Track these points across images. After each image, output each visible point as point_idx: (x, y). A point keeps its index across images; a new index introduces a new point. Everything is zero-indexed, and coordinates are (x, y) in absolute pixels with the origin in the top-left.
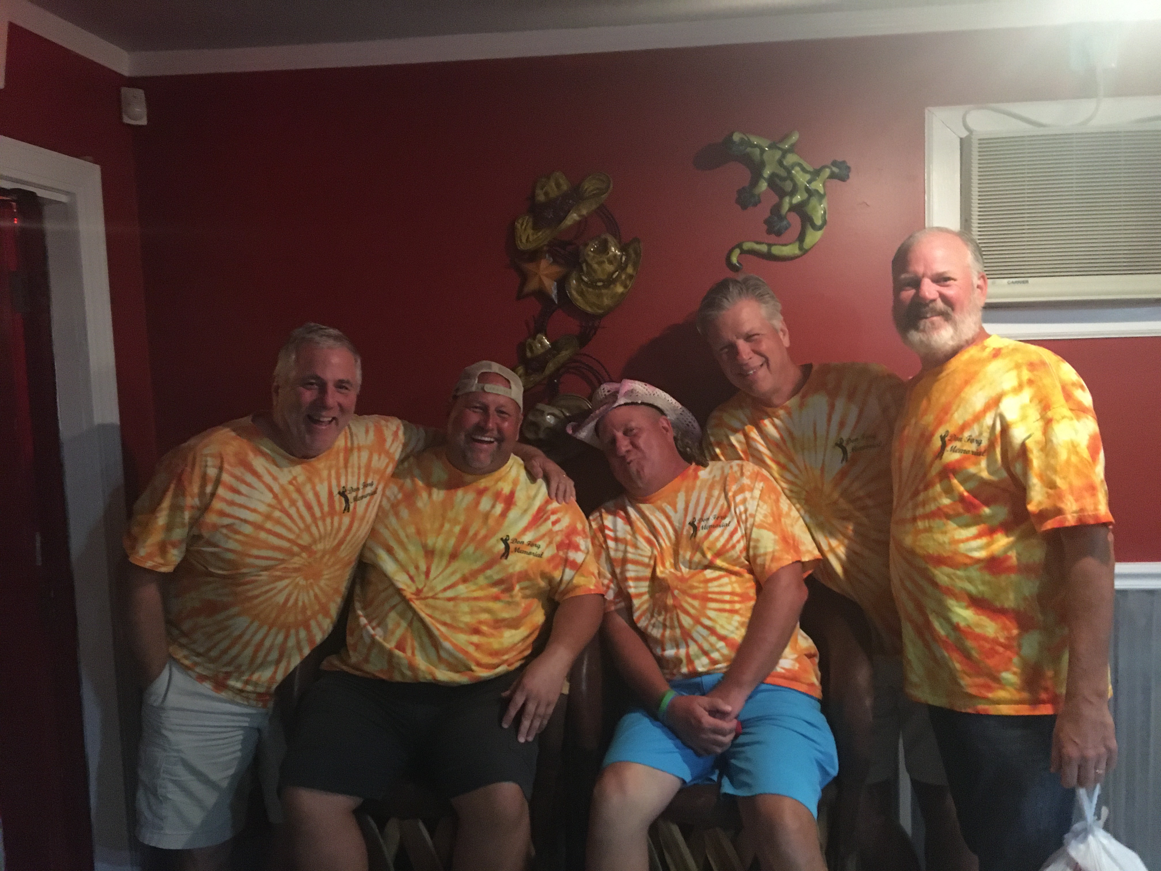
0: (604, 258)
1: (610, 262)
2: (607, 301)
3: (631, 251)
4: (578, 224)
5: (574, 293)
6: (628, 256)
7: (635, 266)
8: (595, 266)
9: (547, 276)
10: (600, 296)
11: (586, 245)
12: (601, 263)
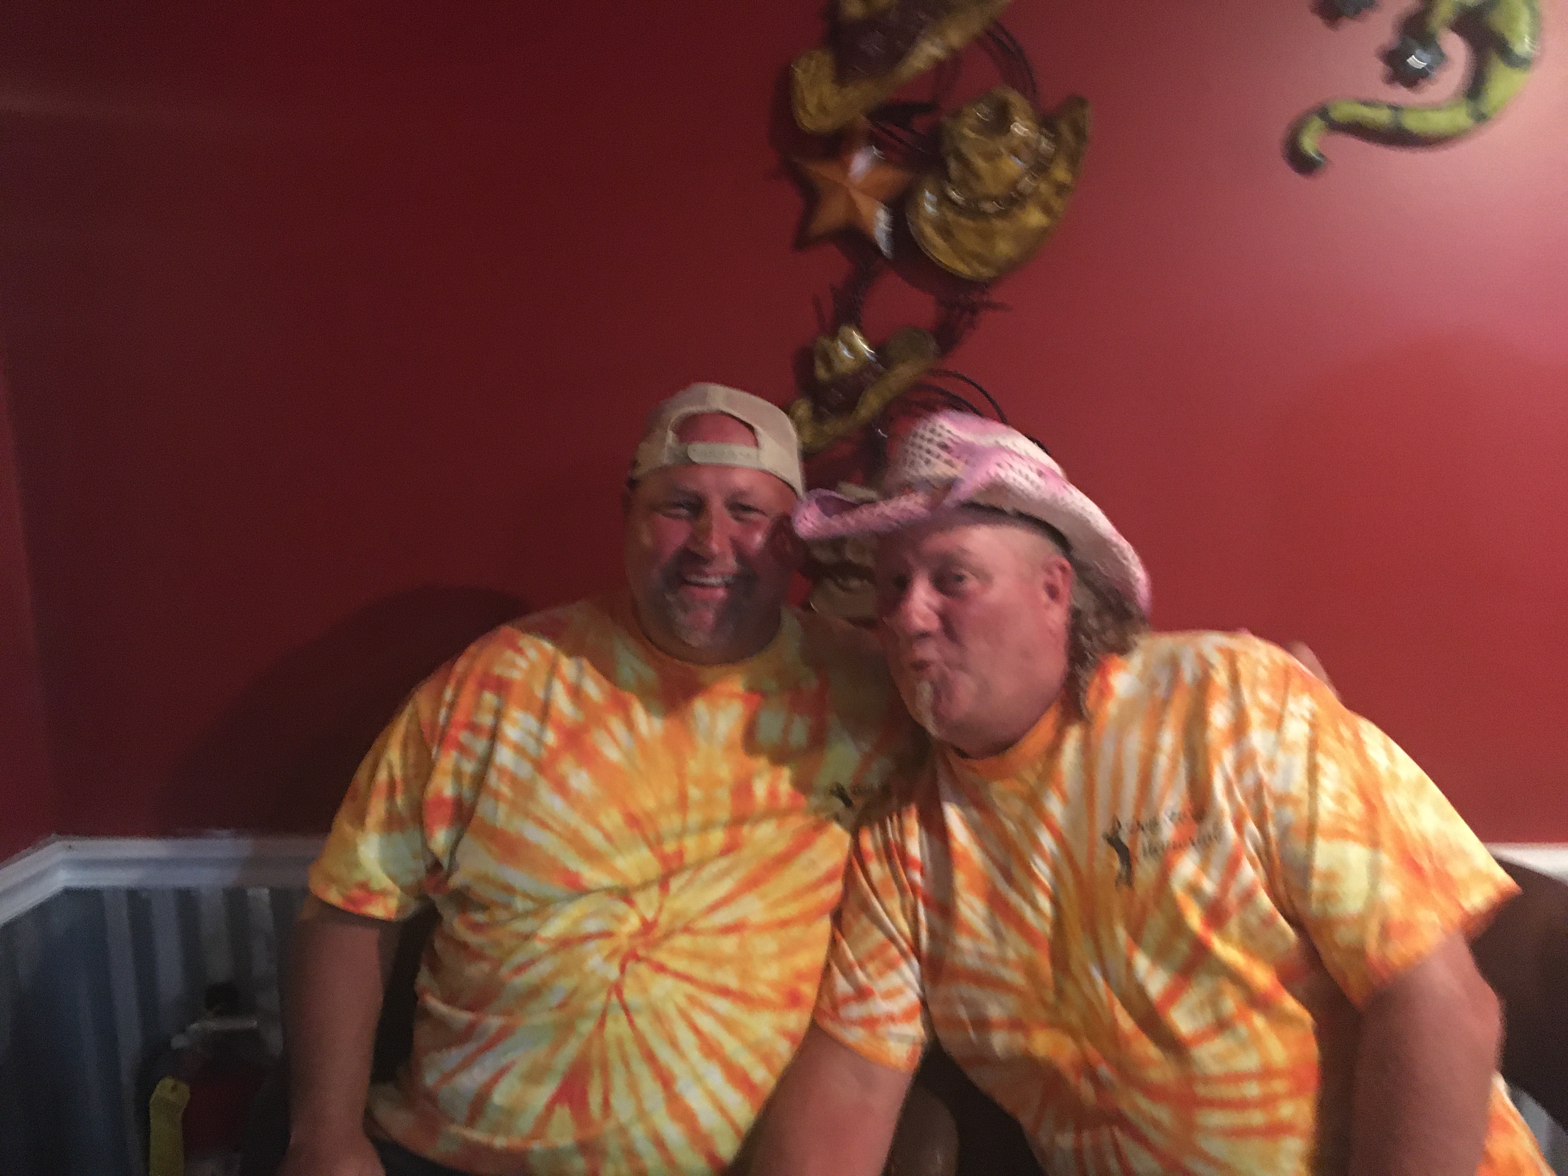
0: (1000, 144)
1: (1015, 153)
2: (1004, 248)
3: (1065, 129)
4: (939, 66)
5: (929, 231)
6: (1056, 139)
7: (1073, 161)
8: (980, 163)
9: (864, 191)
10: (987, 236)
11: (957, 115)
12: (991, 157)
